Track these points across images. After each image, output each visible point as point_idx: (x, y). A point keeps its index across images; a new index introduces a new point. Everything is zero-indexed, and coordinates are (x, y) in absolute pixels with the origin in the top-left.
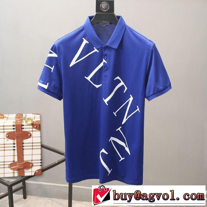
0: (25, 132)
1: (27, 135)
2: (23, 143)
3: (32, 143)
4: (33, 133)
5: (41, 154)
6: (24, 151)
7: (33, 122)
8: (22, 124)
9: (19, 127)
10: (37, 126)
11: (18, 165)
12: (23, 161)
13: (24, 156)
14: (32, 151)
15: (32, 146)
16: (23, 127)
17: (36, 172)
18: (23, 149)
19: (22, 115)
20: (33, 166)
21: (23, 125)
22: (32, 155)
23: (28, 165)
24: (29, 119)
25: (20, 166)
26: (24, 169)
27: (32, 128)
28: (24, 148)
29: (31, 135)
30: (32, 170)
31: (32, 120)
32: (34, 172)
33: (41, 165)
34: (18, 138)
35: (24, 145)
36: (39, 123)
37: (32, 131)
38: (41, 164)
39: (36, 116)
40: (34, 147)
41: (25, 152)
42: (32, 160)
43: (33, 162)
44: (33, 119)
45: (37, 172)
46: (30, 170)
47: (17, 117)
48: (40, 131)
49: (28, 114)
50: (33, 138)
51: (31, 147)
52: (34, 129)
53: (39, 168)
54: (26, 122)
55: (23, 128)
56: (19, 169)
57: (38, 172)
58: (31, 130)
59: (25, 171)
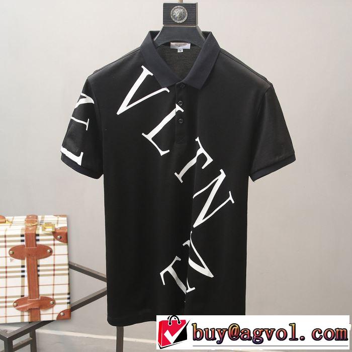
0: (41, 246)
1: (45, 252)
2: (38, 266)
3: (54, 265)
4: (54, 248)
5: (69, 284)
6: (41, 278)
7: (55, 229)
8: (37, 233)
9: (31, 238)
10: (62, 236)
11: (31, 302)
12: (39, 295)
13: (40, 287)
14: (54, 278)
15: (54, 270)
16: (37, 238)
17: (60, 314)
18: (39, 276)
19: (37, 218)
20: (54, 303)
21: (38, 235)
22: (54, 285)
23: (47, 303)
24: (48, 224)
25: (34, 304)
26: (39, 309)
27: (54, 240)
28: (40, 273)
29: (51, 252)
30: (53, 310)
31: (53, 226)
32: (57, 315)
33: (68, 303)
34: (29, 256)
35: (39, 268)
36: (66, 231)
37: (54, 245)
38: (68, 301)
39: (61, 219)
40: (56, 272)
41: (42, 280)
42: (53, 295)
43: (55, 297)
44: (54, 224)
45: (62, 314)
46: (50, 311)
47: (27, 221)
48: (67, 245)
49: (46, 216)
50: (56, 256)
51: (52, 272)
52: (57, 242)
53: (66, 307)
54: (44, 229)
55: (38, 240)
56: (31, 309)
57: (64, 315)
58: (52, 242)
59: (42, 312)
